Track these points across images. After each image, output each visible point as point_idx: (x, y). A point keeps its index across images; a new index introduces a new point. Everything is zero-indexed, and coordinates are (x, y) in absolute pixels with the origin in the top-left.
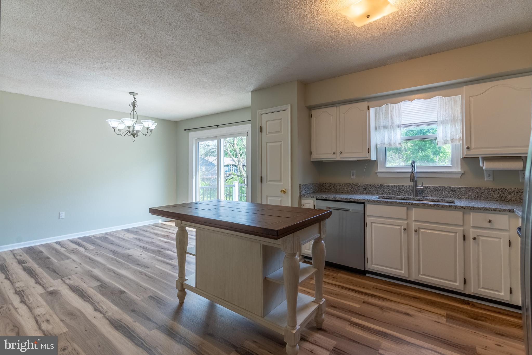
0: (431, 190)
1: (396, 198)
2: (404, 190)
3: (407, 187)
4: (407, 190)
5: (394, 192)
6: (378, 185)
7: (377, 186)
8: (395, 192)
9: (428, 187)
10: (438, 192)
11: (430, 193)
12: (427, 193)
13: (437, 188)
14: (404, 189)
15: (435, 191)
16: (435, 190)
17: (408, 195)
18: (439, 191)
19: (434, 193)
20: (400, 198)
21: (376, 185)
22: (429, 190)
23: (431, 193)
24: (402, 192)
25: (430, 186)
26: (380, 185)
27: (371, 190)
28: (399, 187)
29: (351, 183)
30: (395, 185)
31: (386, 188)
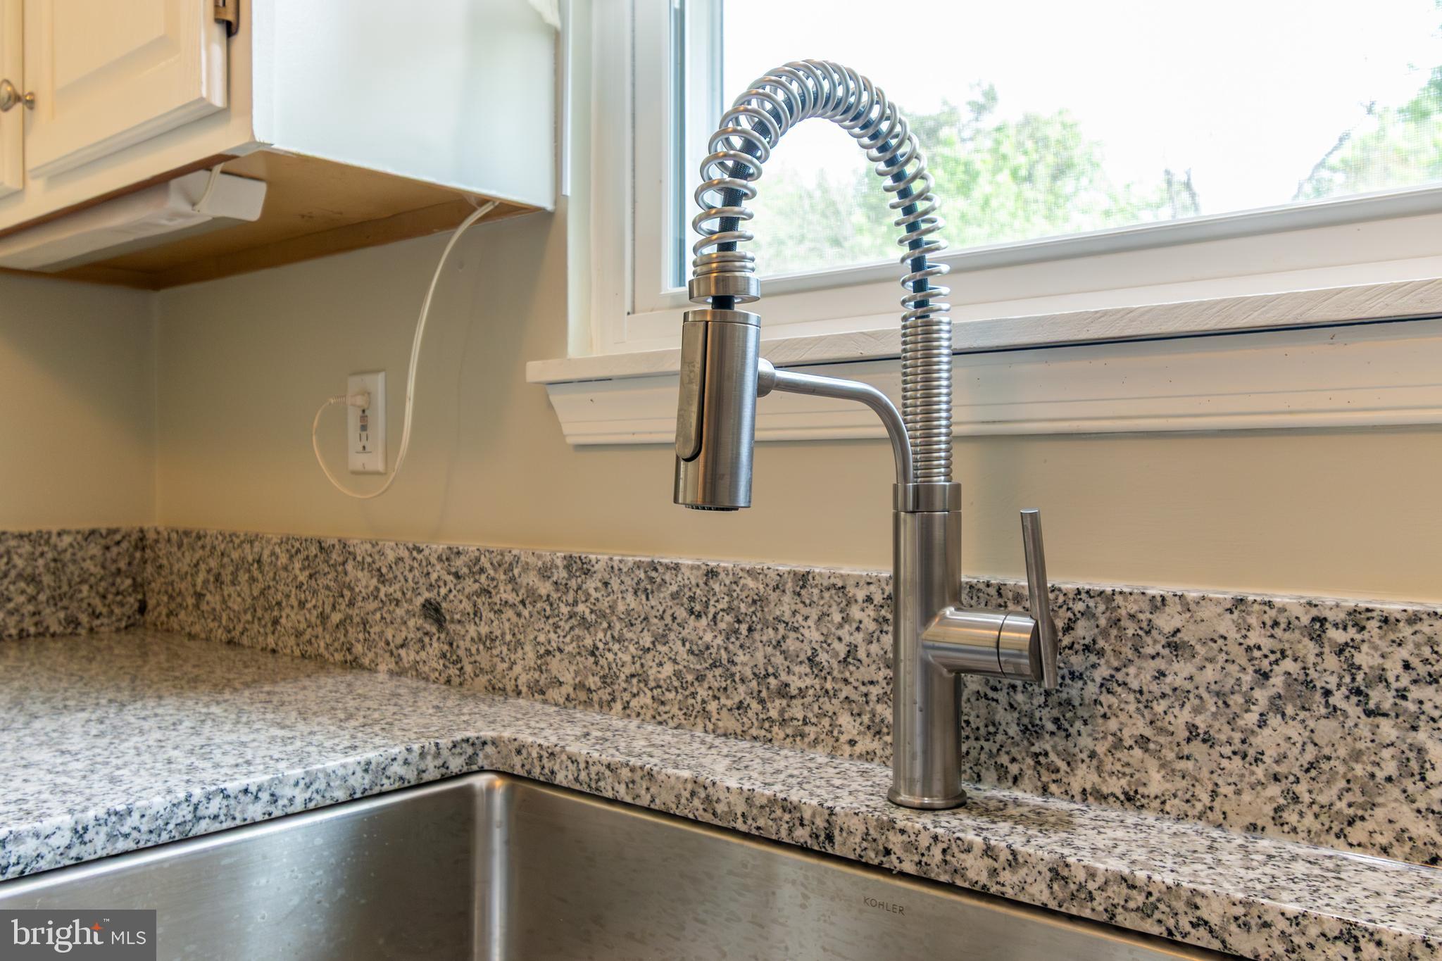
0: (1210, 674)
1: (645, 801)
2: (823, 657)
3: (855, 612)
4: (852, 650)
5: (700, 678)
6: (545, 572)
7: (531, 579)
8: (714, 678)
9: (1167, 622)
10: (1327, 729)
11: (1192, 729)
12: (1141, 728)
13: (1309, 649)
14: (813, 635)
15: (1276, 705)
16: (1277, 681)
17: (866, 744)
18: (1353, 710)
19: (1266, 740)
20: (696, 808)
21: (526, 568)
22: (1180, 671)
23: (1208, 740)
24: (795, 684)
25: (1192, 595)
26: (570, 561)
27: (484, 630)
28: (758, 601)
29: (330, 542)
30: (712, 573)
31: (621, 607)
